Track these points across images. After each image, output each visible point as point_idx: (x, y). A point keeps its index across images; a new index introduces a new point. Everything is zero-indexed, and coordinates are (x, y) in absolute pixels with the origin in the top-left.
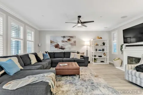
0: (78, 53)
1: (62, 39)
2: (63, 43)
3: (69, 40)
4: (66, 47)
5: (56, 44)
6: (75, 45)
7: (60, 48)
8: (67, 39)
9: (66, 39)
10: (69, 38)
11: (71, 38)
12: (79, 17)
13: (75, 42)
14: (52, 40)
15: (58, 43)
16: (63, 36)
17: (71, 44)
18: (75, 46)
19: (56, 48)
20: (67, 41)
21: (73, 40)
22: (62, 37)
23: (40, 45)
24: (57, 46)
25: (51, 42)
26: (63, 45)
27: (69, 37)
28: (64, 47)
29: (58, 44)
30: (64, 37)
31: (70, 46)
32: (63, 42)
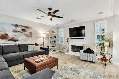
0: (37, 45)
1: (14, 28)
2: (16, 34)
3: (24, 30)
6: (31, 37)
7: (10, 40)
8: (21, 29)
9: (19, 29)
10: (24, 28)
11: (26, 29)
13: (31, 33)
15: (7, 33)
17: (27, 35)
19: (2, 39)
20: (21, 31)
21: (28, 31)
22: (13, 25)
24: (4, 37)
26: (15, 35)
27: (24, 26)
28: (16, 38)
29: (7, 35)
30: (17, 26)
31: (25, 37)
32: (15, 31)
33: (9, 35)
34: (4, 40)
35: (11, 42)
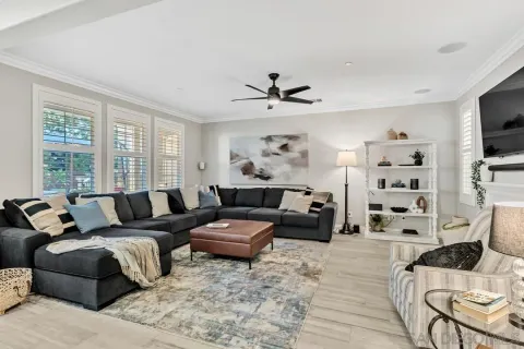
0: (308, 193)
1: (263, 145)
2: (267, 160)
3: (284, 147)
4: (274, 173)
5: (245, 161)
6: (306, 165)
7: (257, 176)
8: (279, 145)
9: (274, 146)
10: (285, 141)
11: (291, 143)
12: (274, 77)
13: (304, 154)
14: (235, 151)
15: (252, 160)
16: (265, 135)
17: (292, 162)
18: (303, 170)
19: (244, 174)
20: (280, 152)
21: (297, 148)
22: (262, 139)
23: (202, 167)
24: (247, 169)
25: (233, 157)
26: (266, 164)
27: (286, 137)
28: (268, 171)
29: (252, 164)
30: (269, 139)
31: (287, 168)
32: (266, 154)
33: (255, 164)
34: (247, 176)
35: (258, 181)
